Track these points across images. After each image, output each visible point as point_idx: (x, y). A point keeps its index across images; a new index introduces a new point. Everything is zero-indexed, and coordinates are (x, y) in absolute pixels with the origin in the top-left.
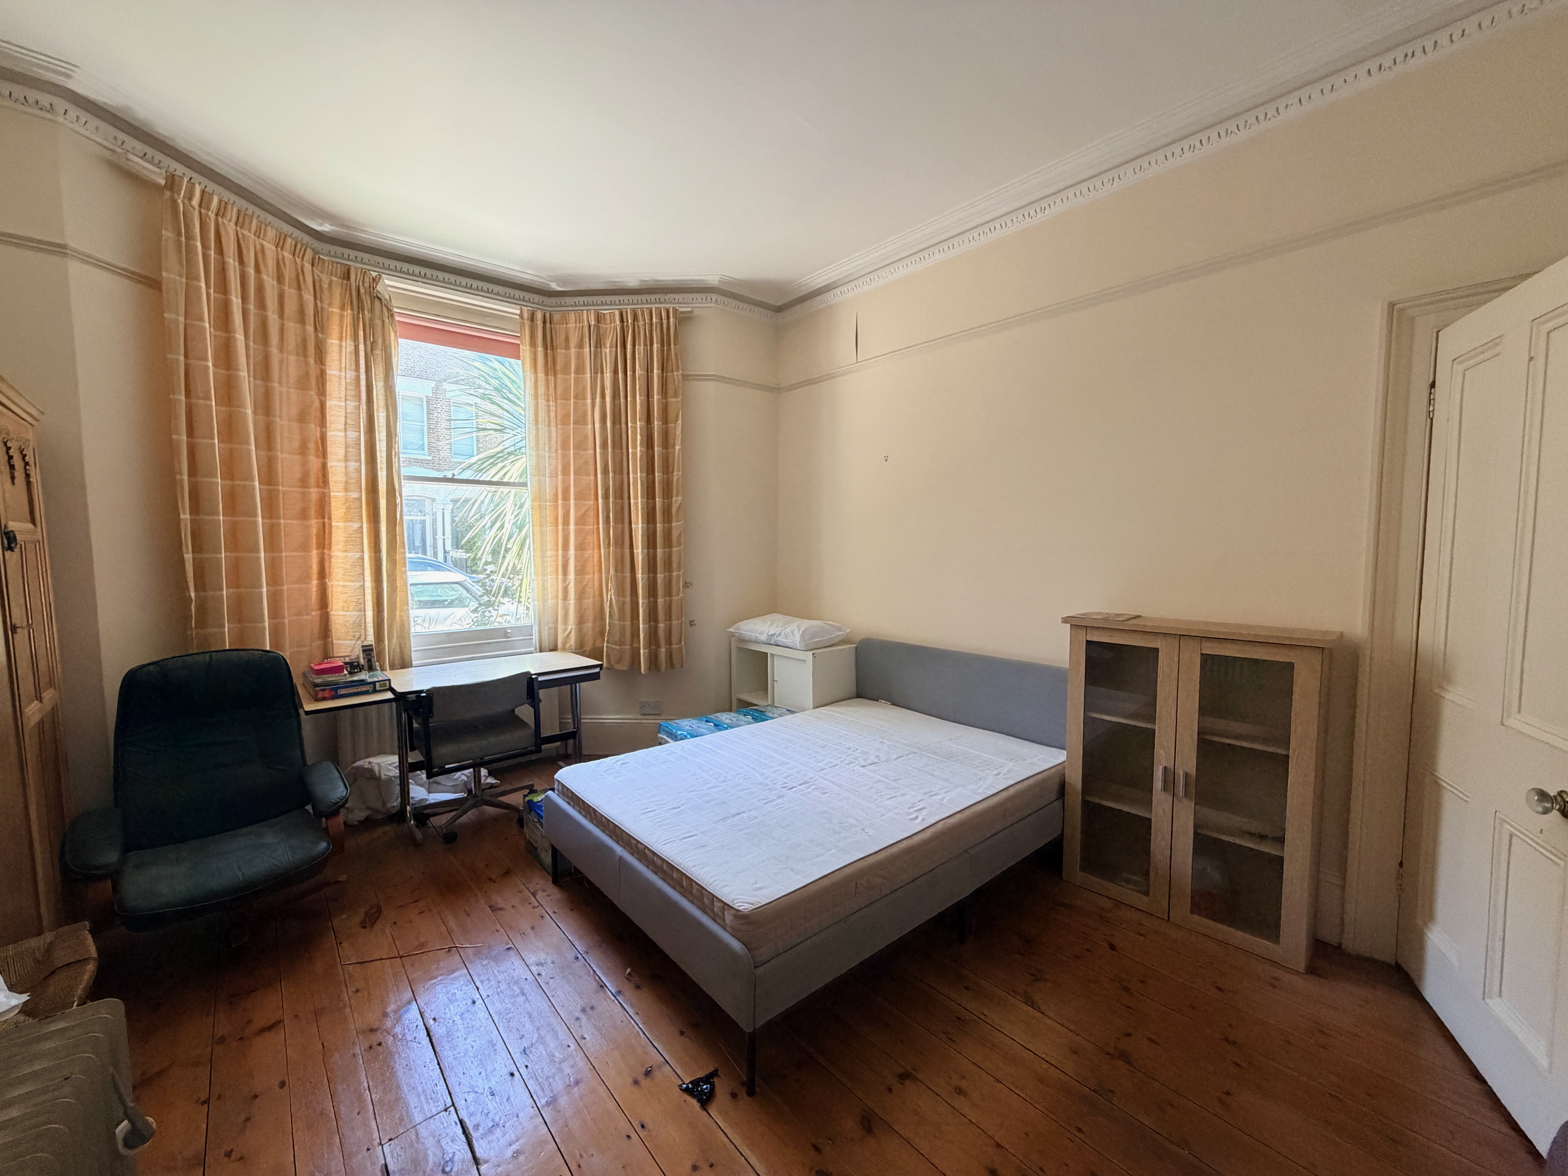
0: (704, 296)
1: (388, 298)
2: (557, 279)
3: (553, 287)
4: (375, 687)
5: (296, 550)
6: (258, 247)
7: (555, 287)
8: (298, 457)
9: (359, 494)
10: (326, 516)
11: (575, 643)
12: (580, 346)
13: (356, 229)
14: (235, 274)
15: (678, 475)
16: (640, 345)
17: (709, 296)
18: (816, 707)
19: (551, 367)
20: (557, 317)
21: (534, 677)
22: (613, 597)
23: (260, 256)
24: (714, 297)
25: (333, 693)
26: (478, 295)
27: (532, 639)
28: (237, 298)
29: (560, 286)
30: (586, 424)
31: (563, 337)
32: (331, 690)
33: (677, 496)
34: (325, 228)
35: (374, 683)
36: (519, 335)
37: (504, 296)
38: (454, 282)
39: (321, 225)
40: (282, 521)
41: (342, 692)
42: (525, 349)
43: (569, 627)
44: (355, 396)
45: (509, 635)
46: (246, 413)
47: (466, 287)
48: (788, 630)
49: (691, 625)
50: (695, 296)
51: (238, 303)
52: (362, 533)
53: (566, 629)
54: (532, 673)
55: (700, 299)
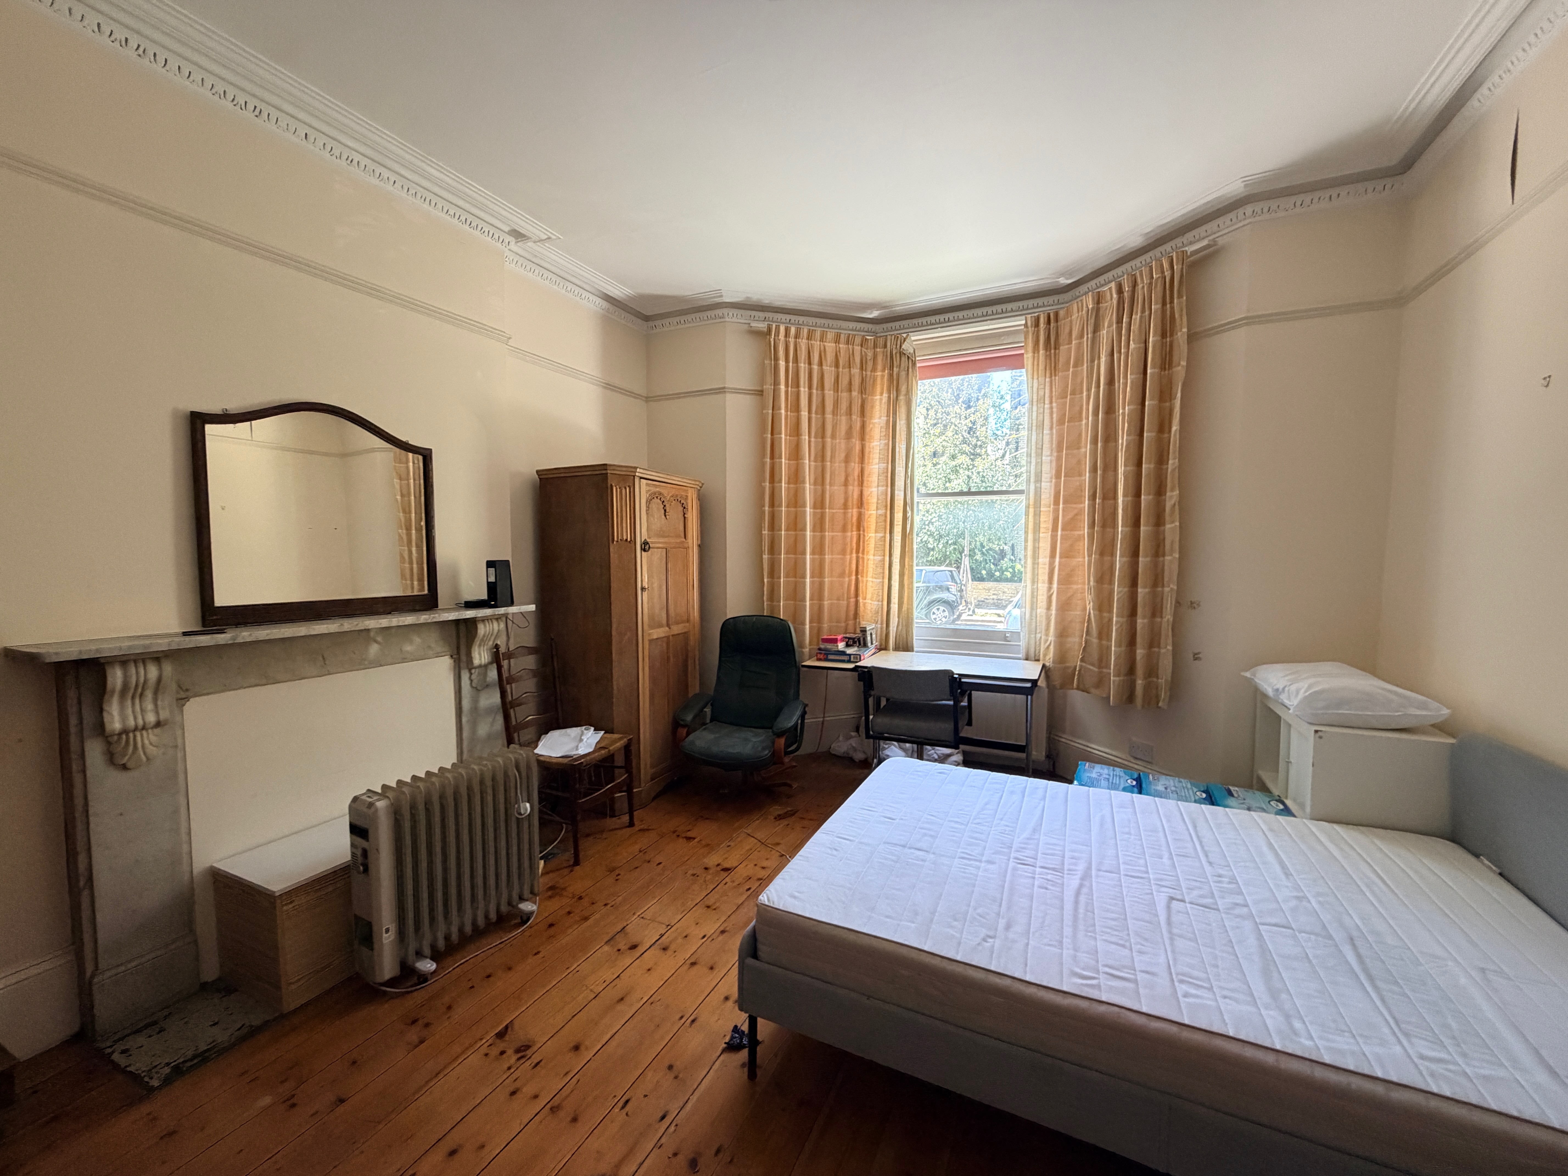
0: (1232, 215)
1: (912, 351)
2: (1062, 275)
3: (1062, 282)
4: (850, 658)
5: (839, 554)
6: (822, 348)
7: (1064, 281)
8: (843, 488)
9: (884, 511)
10: (862, 529)
11: (1054, 657)
12: (1081, 336)
13: (892, 307)
14: (805, 373)
15: (1174, 464)
16: (1137, 313)
17: (1240, 211)
18: (1317, 818)
19: (1053, 367)
20: (1062, 313)
21: (955, 676)
22: (1092, 612)
23: (823, 354)
24: (1249, 209)
25: (825, 656)
26: (986, 320)
27: (1020, 645)
28: (804, 388)
29: (1067, 279)
30: (1081, 420)
31: (1067, 330)
32: (825, 654)
33: (1172, 490)
34: (874, 314)
35: (850, 655)
36: (1023, 344)
37: (1018, 311)
38: (972, 316)
39: (871, 313)
40: (827, 533)
41: (831, 657)
42: (1028, 357)
43: (1050, 639)
44: (885, 436)
45: (1008, 639)
46: (803, 463)
47: (983, 316)
48: (1293, 688)
49: (1196, 659)
50: (1220, 221)
51: (805, 391)
52: (885, 541)
53: (1047, 640)
54: (955, 672)
55: (1228, 222)
